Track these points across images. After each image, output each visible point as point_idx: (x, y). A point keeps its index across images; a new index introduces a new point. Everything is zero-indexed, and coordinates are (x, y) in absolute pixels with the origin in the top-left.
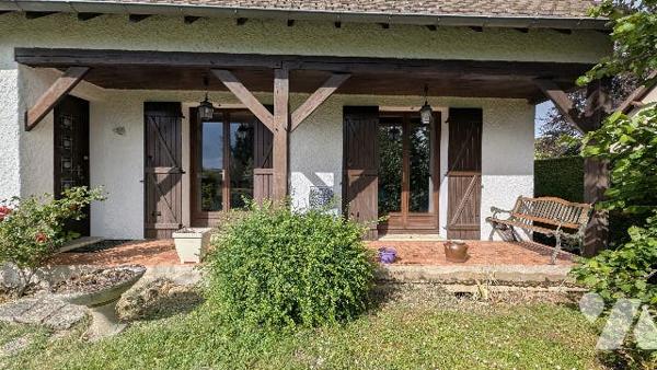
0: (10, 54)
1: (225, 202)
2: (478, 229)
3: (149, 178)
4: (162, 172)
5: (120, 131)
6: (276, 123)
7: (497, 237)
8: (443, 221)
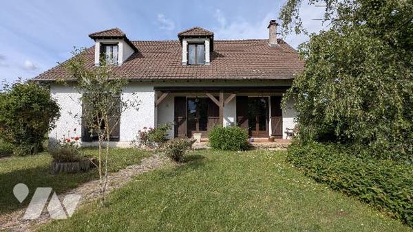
0: (153, 88)
1: (198, 129)
2: (282, 135)
3: (176, 120)
4: (180, 118)
5: (167, 106)
6: (220, 104)
7: (289, 138)
8: (270, 133)
